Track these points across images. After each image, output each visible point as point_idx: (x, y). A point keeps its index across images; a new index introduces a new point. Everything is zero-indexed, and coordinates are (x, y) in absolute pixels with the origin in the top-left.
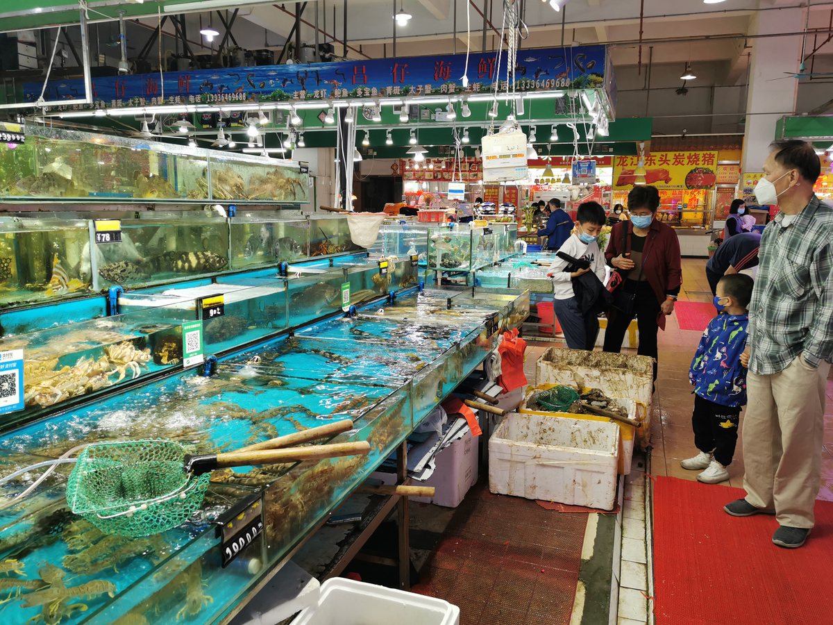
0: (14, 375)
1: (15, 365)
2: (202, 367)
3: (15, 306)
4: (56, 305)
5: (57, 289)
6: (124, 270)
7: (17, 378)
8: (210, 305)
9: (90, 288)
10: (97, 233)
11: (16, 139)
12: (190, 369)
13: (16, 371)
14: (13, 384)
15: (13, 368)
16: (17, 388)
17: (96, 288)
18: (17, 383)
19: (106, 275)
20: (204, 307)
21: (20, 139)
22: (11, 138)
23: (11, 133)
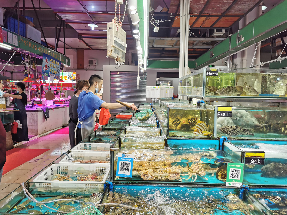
0: (129, 164)
1: (130, 160)
2: (239, 190)
3: (175, 137)
4: (193, 140)
5: (196, 133)
6: (235, 130)
7: (130, 165)
8: (251, 156)
9: (212, 135)
10: (218, 112)
11: (214, 74)
12: (230, 188)
13: (130, 163)
14: (128, 167)
15: (129, 161)
16: (130, 169)
17: (215, 136)
18: (130, 167)
19: (223, 131)
20: (246, 157)
21: (216, 74)
22: (212, 74)
23: (212, 72)
